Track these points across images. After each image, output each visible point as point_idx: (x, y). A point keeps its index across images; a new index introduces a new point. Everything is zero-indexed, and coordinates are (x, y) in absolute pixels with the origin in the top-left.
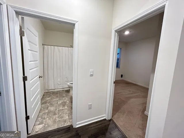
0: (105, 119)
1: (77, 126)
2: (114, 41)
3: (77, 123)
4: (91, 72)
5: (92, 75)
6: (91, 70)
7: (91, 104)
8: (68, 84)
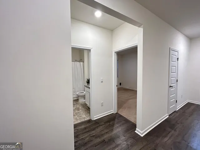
0: (113, 113)
1: (95, 119)
2: (114, 58)
3: (95, 117)
4: (101, 80)
5: (102, 82)
6: (102, 78)
7: (103, 103)
8: (77, 93)
